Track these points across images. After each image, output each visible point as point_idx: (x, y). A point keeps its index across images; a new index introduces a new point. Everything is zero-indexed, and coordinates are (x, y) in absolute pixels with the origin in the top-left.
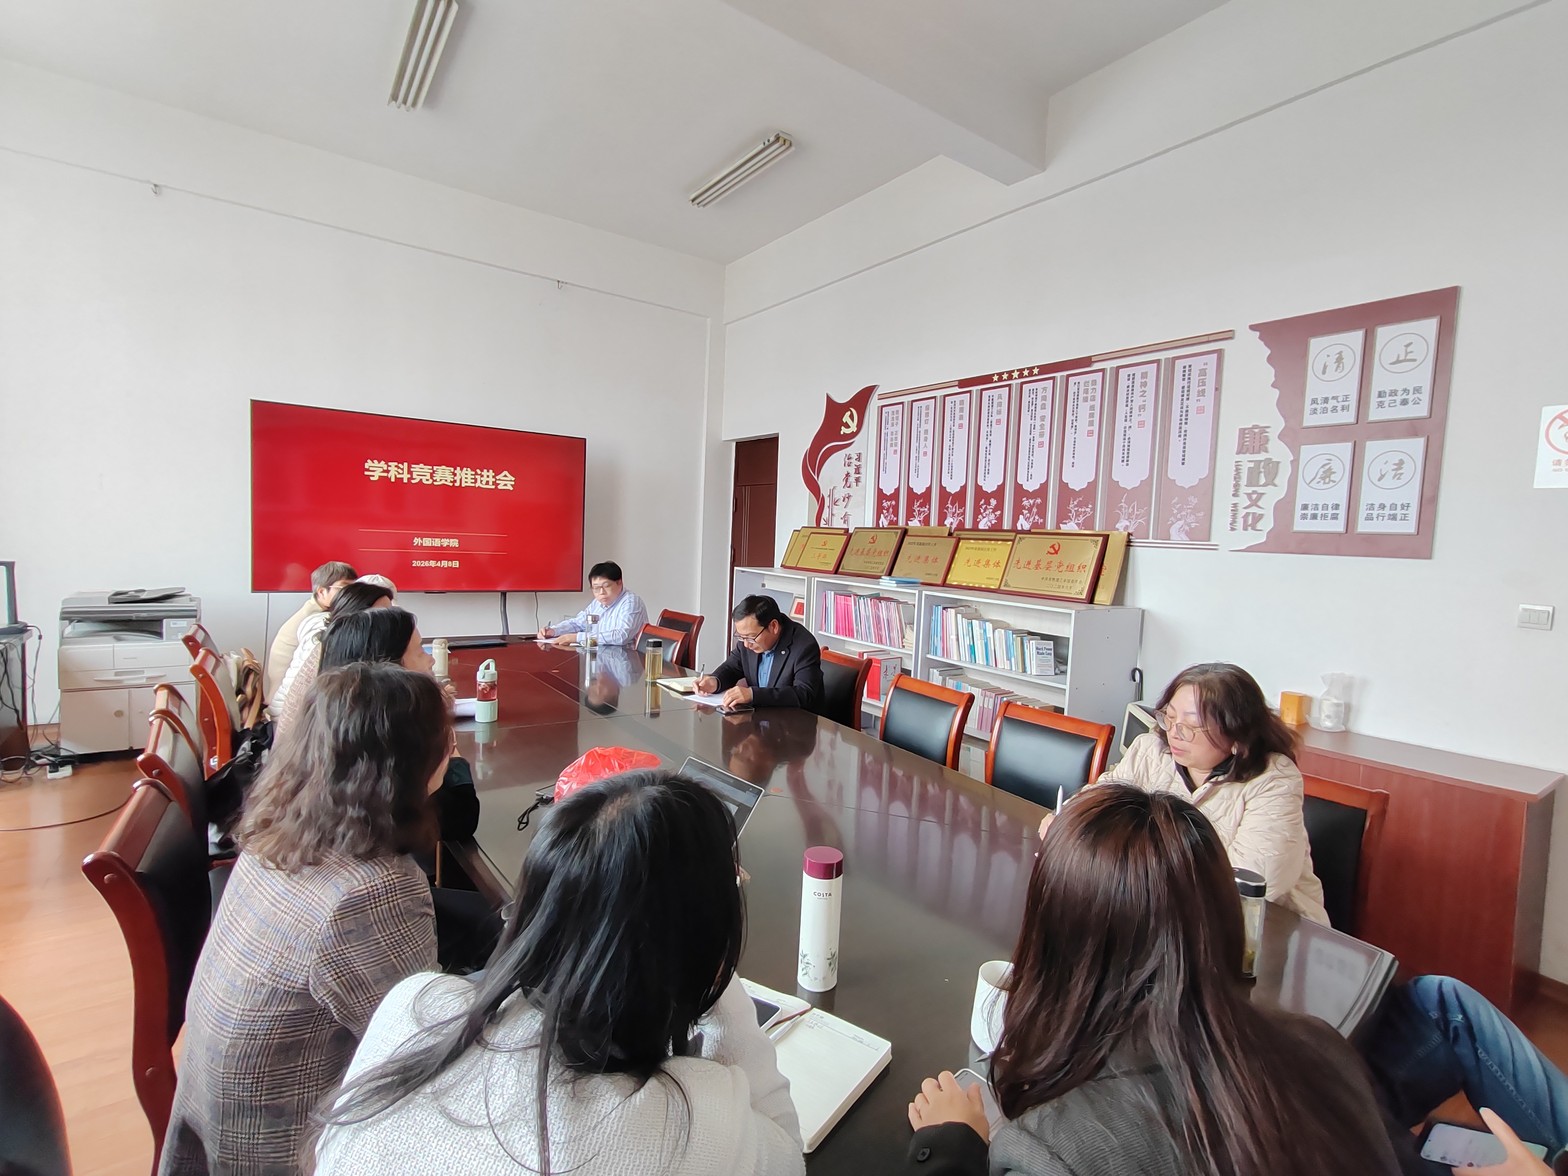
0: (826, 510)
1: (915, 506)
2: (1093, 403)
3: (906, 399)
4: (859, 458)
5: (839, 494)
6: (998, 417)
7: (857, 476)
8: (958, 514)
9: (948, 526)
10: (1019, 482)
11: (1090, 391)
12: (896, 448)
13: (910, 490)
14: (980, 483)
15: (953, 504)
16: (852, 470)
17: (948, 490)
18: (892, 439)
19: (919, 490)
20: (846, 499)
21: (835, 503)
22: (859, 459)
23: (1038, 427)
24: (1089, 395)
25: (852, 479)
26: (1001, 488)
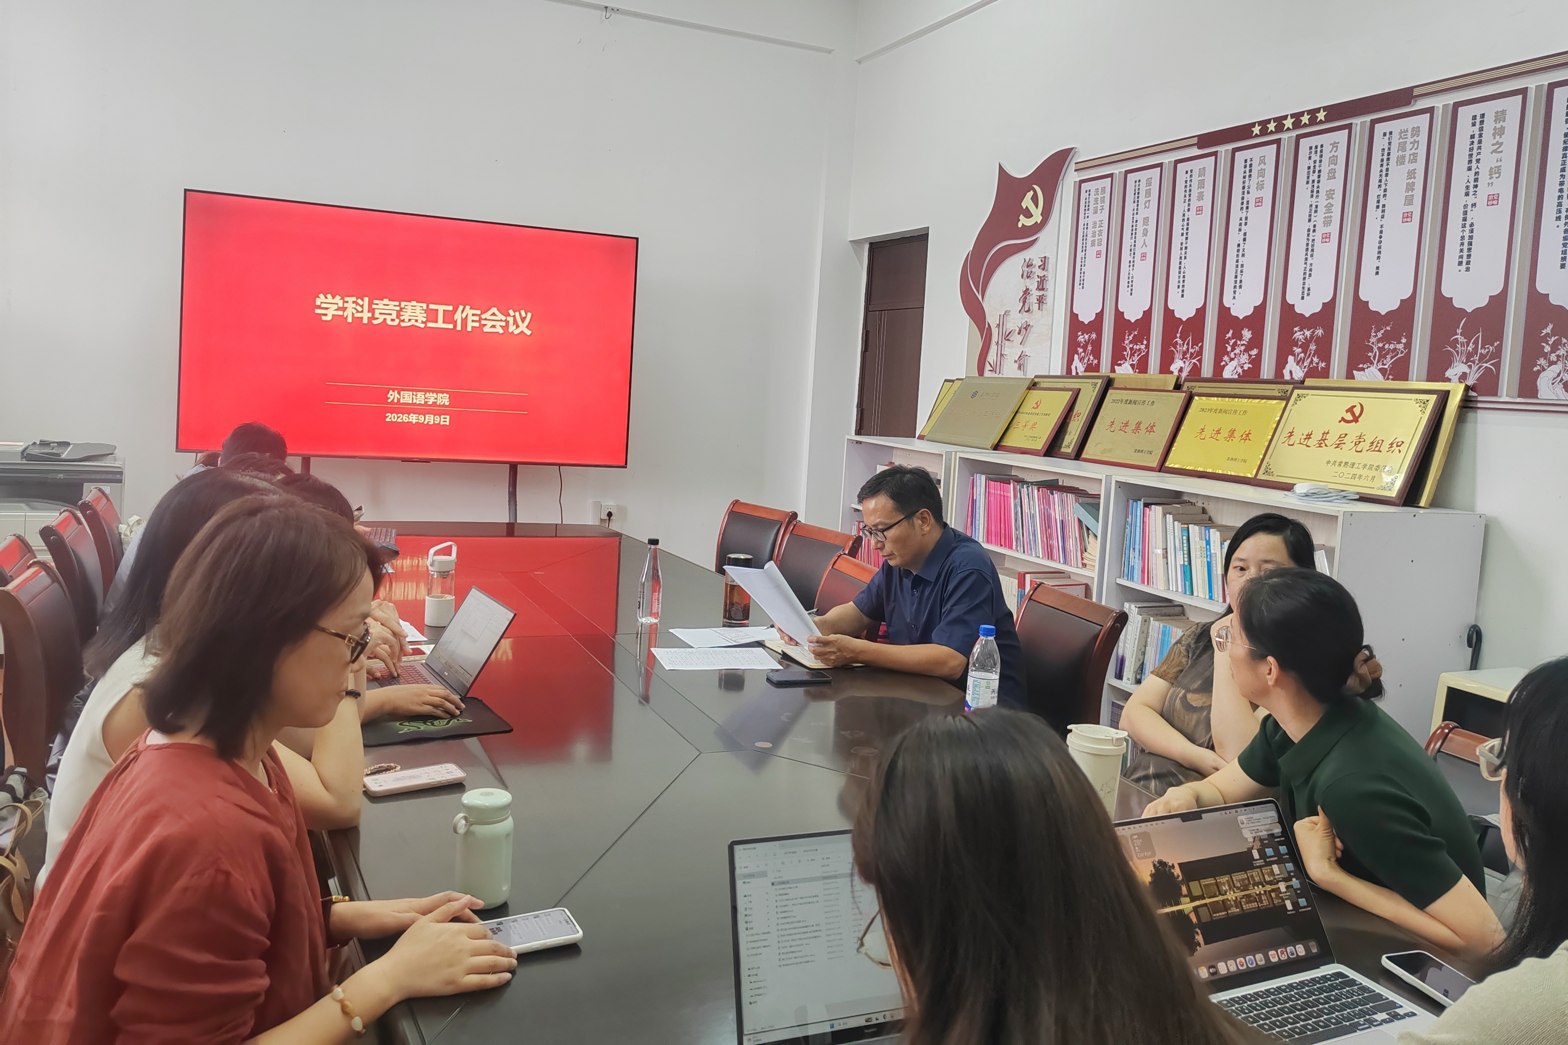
0: (993, 348)
1: (1127, 342)
2: (1412, 166)
3: (1118, 170)
4: (1044, 263)
5: (1014, 322)
6: (1259, 194)
7: (1041, 293)
8: (1192, 354)
9: (1176, 373)
10: (1290, 300)
11: (1408, 146)
12: (1099, 248)
13: (1119, 315)
14: (1226, 304)
15: (1183, 338)
16: (1033, 285)
17: (1177, 315)
18: (1094, 232)
19: (1133, 314)
20: (1023, 331)
21: (1007, 337)
22: (1043, 267)
23: (1322, 209)
24: (1408, 153)
25: (1033, 299)
26: (1260, 311)
